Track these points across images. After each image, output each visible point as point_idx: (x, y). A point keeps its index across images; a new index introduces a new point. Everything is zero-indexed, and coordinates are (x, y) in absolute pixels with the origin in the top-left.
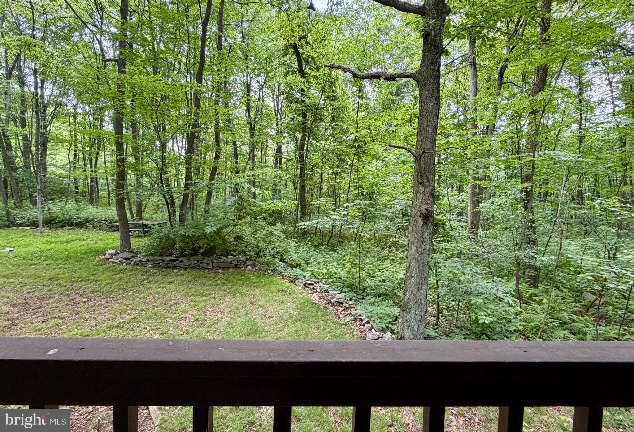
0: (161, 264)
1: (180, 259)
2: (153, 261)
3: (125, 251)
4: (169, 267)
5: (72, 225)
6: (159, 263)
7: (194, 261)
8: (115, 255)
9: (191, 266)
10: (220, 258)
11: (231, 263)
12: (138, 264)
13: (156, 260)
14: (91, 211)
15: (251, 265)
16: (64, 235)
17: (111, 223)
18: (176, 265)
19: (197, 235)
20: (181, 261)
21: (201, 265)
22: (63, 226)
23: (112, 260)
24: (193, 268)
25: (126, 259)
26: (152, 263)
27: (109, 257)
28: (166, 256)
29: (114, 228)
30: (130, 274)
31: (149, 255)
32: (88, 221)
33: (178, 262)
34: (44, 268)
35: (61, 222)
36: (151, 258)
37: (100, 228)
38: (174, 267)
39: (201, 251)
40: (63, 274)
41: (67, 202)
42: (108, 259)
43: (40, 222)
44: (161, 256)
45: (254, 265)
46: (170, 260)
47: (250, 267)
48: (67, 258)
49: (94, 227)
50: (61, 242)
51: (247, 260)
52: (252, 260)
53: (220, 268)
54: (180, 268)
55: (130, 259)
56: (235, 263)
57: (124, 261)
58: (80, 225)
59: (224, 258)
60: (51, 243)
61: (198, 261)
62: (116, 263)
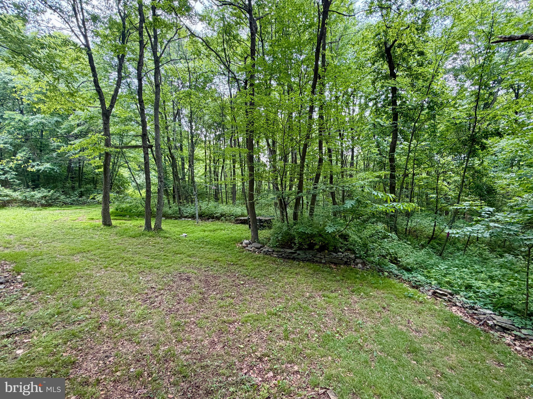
0: (283, 255)
1: (298, 252)
2: (277, 252)
3: (255, 242)
4: (289, 258)
5: (213, 218)
6: (282, 254)
7: (309, 255)
8: (249, 244)
9: (307, 259)
10: (331, 254)
11: (341, 260)
12: (266, 254)
13: (280, 252)
14: (223, 208)
15: (361, 263)
16: (210, 225)
17: (236, 217)
18: (295, 257)
19: (314, 233)
20: (299, 254)
21: (315, 259)
22: (208, 219)
23: (248, 248)
24: (308, 261)
25: (257, 248)
26: (276, 253)
27: (246, 245)
28: (287, 248)
29: (238, 222)
30: (264, 262)
31: (274, 247)
32: (222, 215)
33: (296, 254)
34: (209, 251)
35: (207, 216)
36: (276, 250)
37: (230, 221)
38: (294, 259)
39: (317, 247)
40: (221, 257)
41: (209, 201)
42: (245, 247)
43: (197, 215)
44: (282, 248)
45: (364, 264)
46: (290, 253)
47: (360, 265)
48: (219, 244)
49: (226, 220)
50: (210, 231)
51: (356, 258)
52: (362, 259)
53: (332, 263)
54: (298, 260)
55: (259, 248)
56: (345, 260)
57: (257, 250)
58: (218, 218)
59: (335, 254)
60: (205, 231)
61: (312, 255)
62: (251, 251)
